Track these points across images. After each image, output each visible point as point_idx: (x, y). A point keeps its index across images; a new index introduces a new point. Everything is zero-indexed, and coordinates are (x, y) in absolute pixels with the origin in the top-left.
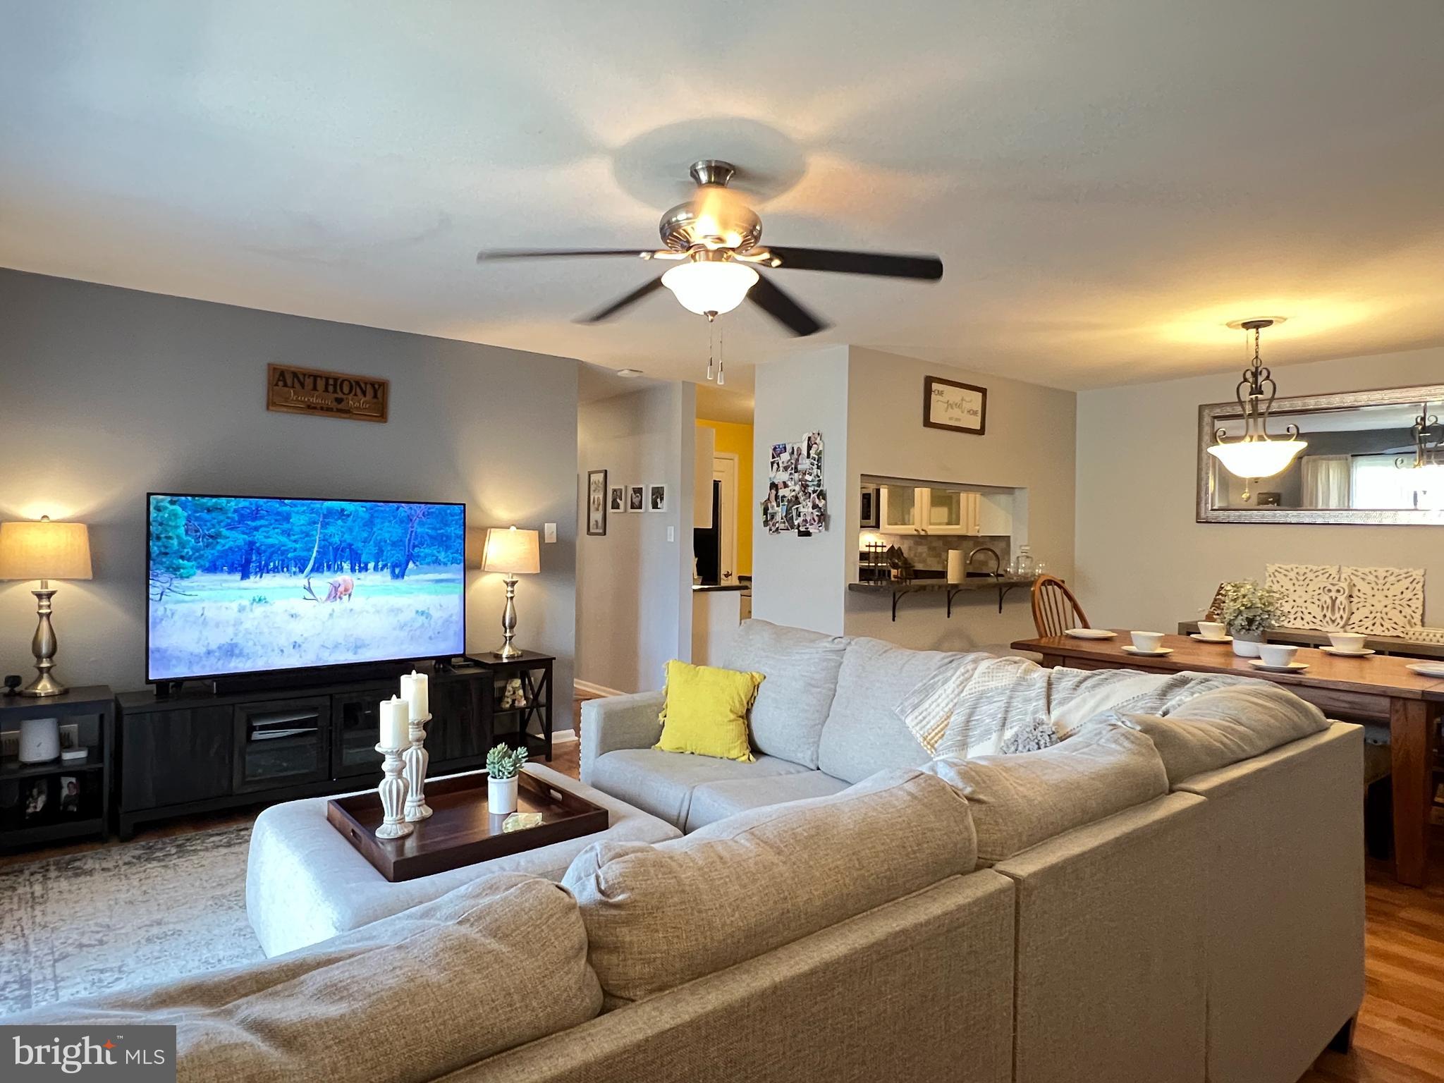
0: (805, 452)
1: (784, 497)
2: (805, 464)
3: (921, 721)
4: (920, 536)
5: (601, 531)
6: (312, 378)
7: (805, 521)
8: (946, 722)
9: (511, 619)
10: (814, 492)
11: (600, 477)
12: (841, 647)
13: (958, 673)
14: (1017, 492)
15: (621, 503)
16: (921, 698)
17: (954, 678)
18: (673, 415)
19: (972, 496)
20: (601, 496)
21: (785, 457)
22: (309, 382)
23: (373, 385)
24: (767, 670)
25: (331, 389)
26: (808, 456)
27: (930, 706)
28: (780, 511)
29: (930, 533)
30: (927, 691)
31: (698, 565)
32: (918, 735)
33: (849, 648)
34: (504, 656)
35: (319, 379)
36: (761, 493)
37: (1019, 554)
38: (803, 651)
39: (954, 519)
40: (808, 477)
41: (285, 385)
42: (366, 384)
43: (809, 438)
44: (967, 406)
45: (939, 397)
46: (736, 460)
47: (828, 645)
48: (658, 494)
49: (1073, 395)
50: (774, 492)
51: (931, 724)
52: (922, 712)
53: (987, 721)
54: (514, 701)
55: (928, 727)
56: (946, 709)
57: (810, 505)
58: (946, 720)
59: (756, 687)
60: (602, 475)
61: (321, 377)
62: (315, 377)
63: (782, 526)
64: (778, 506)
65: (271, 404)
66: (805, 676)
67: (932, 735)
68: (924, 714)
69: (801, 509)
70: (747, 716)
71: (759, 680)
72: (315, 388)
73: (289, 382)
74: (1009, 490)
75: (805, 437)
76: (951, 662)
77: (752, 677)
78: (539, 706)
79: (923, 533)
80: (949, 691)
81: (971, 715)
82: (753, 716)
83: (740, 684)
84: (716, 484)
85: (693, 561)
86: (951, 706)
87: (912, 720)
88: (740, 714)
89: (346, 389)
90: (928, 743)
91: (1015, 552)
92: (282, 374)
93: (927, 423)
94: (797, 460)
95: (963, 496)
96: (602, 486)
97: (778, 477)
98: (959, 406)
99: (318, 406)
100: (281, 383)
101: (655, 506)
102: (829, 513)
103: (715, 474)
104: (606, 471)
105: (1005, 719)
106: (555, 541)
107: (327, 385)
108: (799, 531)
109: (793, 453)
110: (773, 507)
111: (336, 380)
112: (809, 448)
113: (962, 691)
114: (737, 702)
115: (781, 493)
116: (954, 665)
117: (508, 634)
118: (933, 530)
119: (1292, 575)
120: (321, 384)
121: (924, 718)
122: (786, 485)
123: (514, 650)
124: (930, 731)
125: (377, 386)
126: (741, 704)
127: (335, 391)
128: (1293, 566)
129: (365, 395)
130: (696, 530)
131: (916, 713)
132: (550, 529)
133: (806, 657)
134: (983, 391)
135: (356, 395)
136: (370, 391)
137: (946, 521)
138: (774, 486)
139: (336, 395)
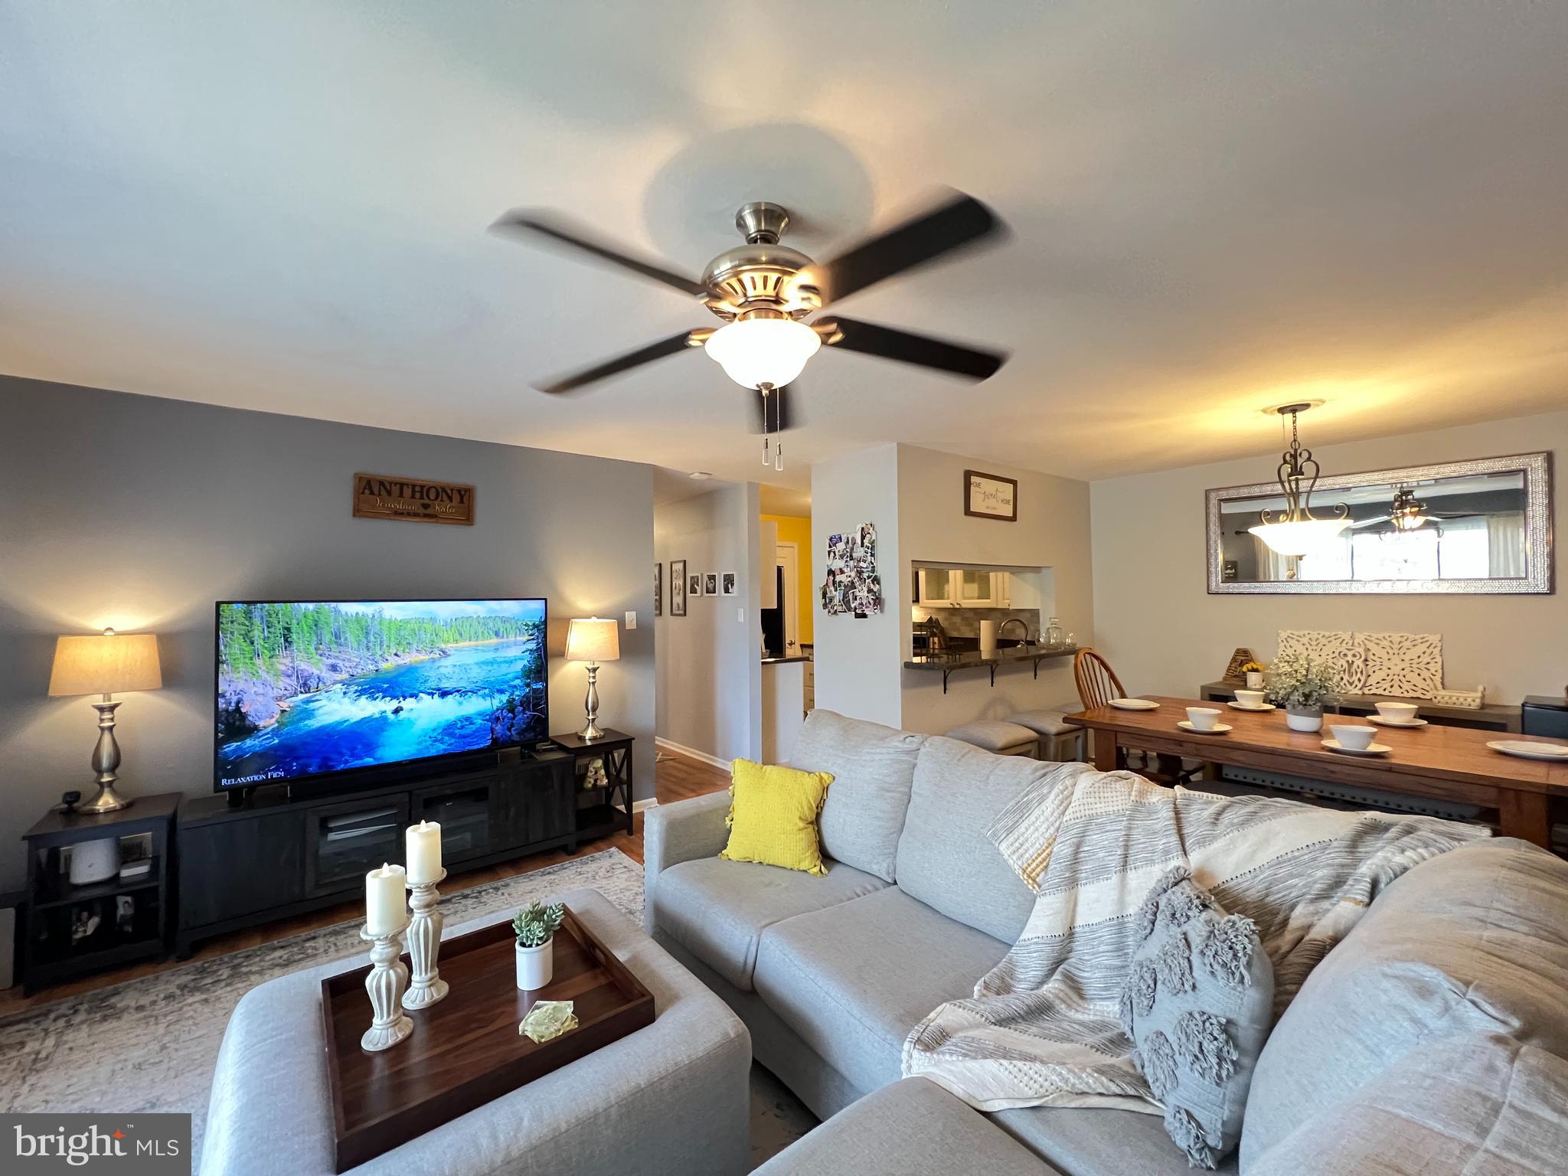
0: (859, 541)
1: (841, 582)
2: (859, 552)
3: (1019, 849)
4: (955, 609)
5: (682, 612)
6: (398, 486)
7: (862, 604)
8: (1047, 851)
9: (593, 703)
10: (869, 577)
11: (681, 566)
12: (914, 746)
13: (1056, 791)
14: (1044, 571)
15: (698, 589)
16: (1016, 819)
17: (1052, 796)
18: (741, 511)
19: (1000, 574)
20: (681, 583)
21: (841, 546)
22: (396, 490)
23: (459, 491)
24: (836, 770)
25: (418, 495)
26: (862, 545)
27: (1027, 830)
28: (838, 596)
29: (964, 606)
30: (1022, 810)
31: (766, 641)
32: (1016, 867)
33: (923, 750)
34: (587, 738)
35: (405, 487)
36: (820, 579)
37: (1048, 625)
38: (873, 751)
39: (985, 594)
40: (862, 564)
41: (372, 493)
42: (452, 490)
43: (863, 529)
44: (1001, 496)
45: (978, 489)
46: (796, 546)
47: (899, 744)
48: (729, 580)
49: (1085, 486)
50: (831, 578)
51: (1031, 851)
52: (1018, 838)
53: (1101, 855)
54: (596, 780)
55: (1027, 855)
56: (1047, 835)
57: (865, 589)
58: (1047, 848)
59: (826, 789)
60: (682, 564)
61: (407, 485)
62: (402, 485)
63: (840, 609)
64: (836, 590)
65: (357, 512)
66: (878, 779)
67: (1032, 866)
68: (1021, 841)
69: (857, 594)
70: (816, 822)
71: (828, 782)
72: (401, 495)
73: (376, 491)
74: (1037, 569)
75: (859, 527)
76: (1044, 775)
77: (821, 778)
78: (621, 783)
79: (958, 606)
80: (1048, 813)
81: (1078, 845)
82: (824, 820)
83: (808, 787)
84: (779, 570)
85: (760, 637)
86: (1052, 830)
87: (1008, 848)
88: (809, 820)
89: (432, 496)
90: (1029, 877)
91: (1045, 624)
92: (369, 482)
93: (968, 512)
94: (852, 549)
95: (992, 575)
96: (682, 574)
97: (834, 564)
98: (994, 496)
99: (405, 512)
100: (367, 491)
101: (727, 591)
102: (883, 596)
103: (778, 560)
104: (685, 561)
105: (1126, 856)
106: (635, 627)
107: (414, 492)
108: (856, 613)
109: (848, 542)
110: (831, 591)
111: (422, 487)
112: (863, 537)
113: (1063, 813)
114: (806, 808)
115: (838, 578)
116: (1049, 778)
117: (591, 717)
118: (967, 604)
119: (1305, 640)
120: (407, 492)
121: (1022, 845)
122: (842, 572)
123: (597, 731)
124: (1030, 862)
125: (463, 493)
126: (810, 809)
127: (422, 498)
128: (1306, 632)
129: (451, 501)
130: (763, 611)
131: (1011, 839)
132: (631, 618)
133: (877, 757)
134: (1014, 483)
135: (442, 501)
136: (456, 497)
137: (976, 595)
138: (831, 572)
139: (423, 501)
